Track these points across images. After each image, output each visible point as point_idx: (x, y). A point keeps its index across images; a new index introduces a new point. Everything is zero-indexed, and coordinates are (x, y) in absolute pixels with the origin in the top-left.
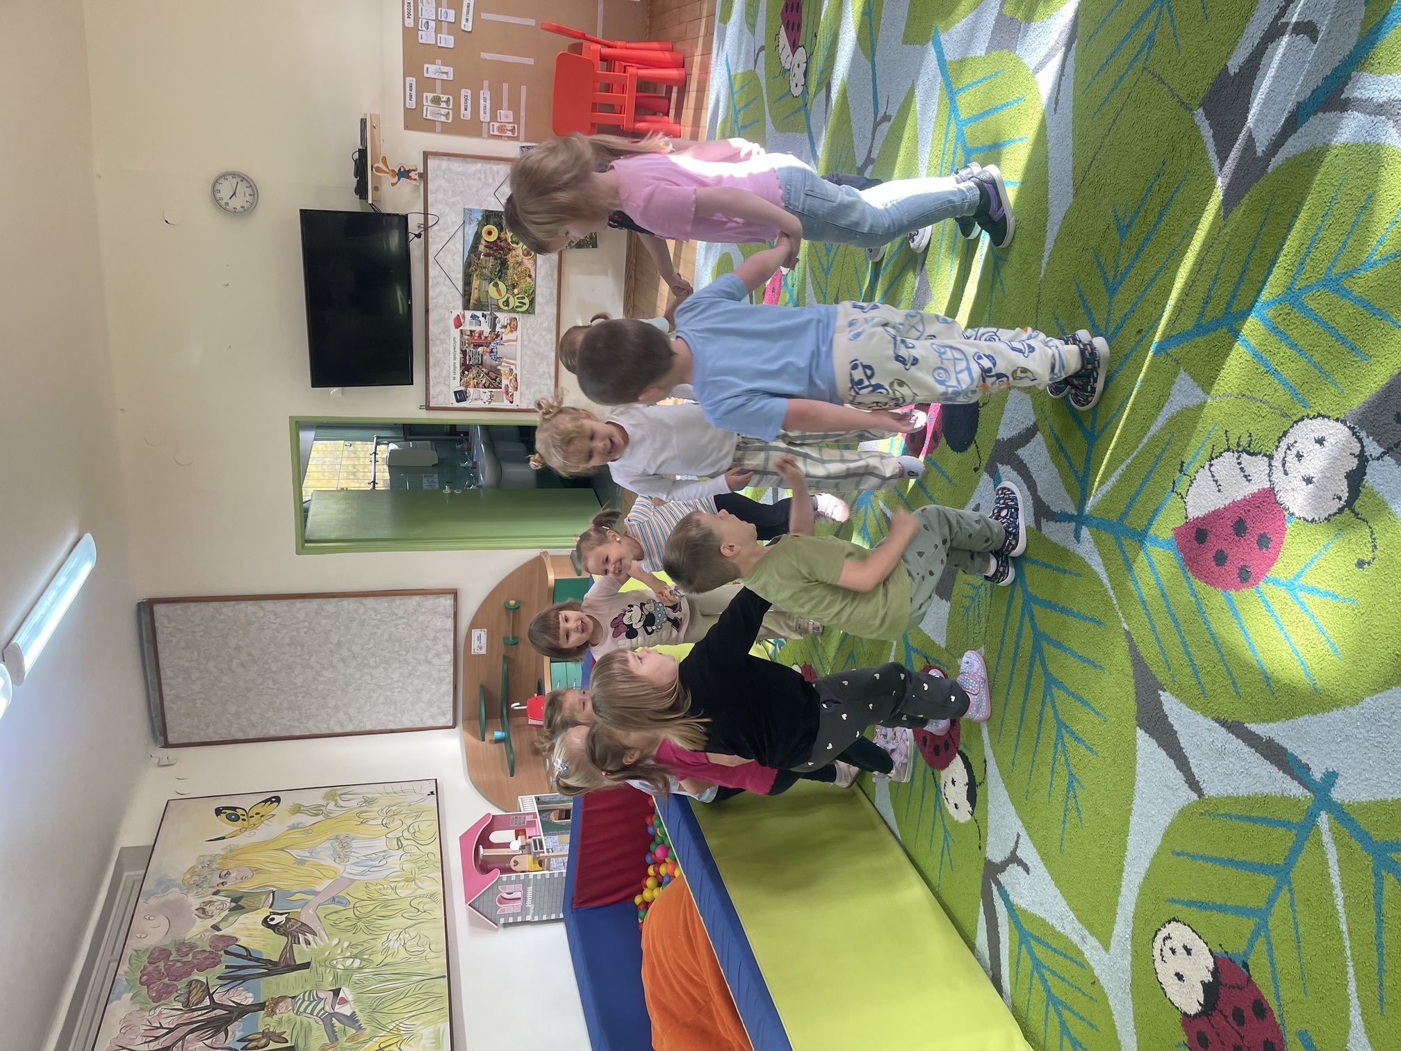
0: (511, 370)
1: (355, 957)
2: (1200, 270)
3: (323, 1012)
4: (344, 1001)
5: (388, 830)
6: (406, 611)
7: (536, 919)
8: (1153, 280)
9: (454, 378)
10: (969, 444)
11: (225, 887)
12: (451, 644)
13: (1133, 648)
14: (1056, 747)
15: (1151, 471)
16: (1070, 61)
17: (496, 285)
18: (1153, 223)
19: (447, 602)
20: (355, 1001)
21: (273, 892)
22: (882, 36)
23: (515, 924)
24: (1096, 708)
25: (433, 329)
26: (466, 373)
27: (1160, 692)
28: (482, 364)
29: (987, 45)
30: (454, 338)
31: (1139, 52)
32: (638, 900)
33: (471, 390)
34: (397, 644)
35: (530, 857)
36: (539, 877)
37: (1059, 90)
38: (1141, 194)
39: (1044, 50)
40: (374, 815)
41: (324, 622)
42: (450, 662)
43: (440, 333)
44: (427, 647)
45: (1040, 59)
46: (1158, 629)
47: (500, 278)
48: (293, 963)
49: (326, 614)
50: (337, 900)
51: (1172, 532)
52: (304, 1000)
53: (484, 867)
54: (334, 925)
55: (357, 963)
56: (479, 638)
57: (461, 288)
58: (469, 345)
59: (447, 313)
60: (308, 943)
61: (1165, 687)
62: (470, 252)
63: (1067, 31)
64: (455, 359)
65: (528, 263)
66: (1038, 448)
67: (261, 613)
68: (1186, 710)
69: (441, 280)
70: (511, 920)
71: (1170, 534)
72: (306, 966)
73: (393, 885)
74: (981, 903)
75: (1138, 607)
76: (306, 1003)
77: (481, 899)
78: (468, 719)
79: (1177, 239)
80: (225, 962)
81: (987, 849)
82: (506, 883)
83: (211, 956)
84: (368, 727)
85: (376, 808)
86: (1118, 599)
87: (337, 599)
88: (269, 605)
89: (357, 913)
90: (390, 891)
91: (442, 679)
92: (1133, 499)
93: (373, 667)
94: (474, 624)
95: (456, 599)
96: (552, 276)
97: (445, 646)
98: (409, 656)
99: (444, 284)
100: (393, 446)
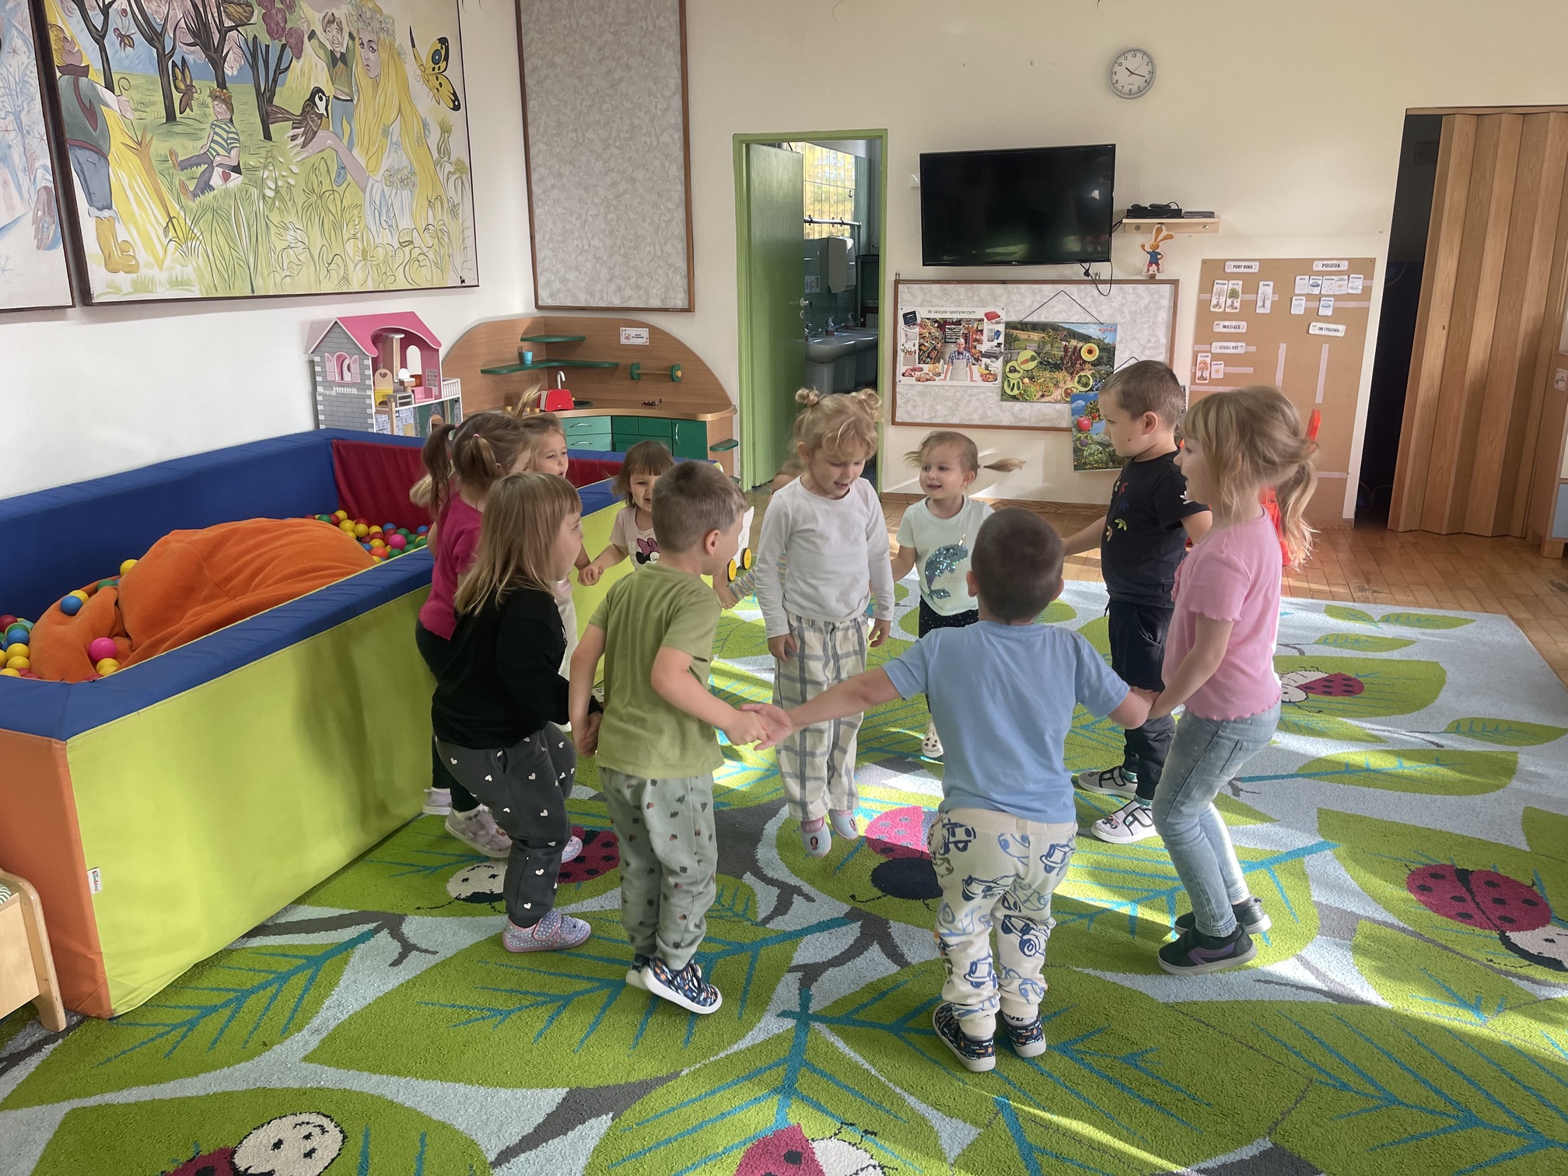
0: (939, 375)
1: (277, 191)
2: (1093, 1148)
3: (215, 154)
4: (226, 178)
5: (421, 231)
6: (669, 255)
7: (319, 398)
8: (1078, 1095)
9: (930, 312)
10: (882, 889)
11: (358, 47)
12: (632, 304)
13: (661, 1081)
14: (540, 994)
15: (863, 1098)
16: (1314, 997)
17: (1033, 359)
18: (1141, 1094)
19: (680, 301)
20: (227, 192)
21: (351, 100)
22: (1325, 785)
23: (313, 374)
24: (588, 1039)
25: (985, 288)
26: (936, 325)
27: (611, 1115)
28: (945, 342)
29: (1324, 903)
30: (974, 312)
31: (1329, 1074)
32: (341, 514)
33: (917, 330)
34: (633, 244)
35: (391, 392)
36: (368, 401)
37: (1281, 984)
38: (1173, 1080)
39: (1323, 967)
40: (439, 216)
41: (657, 163)
42: (611, 303)
43: (979, 296)
44: (629, 278)
45: (1313, 963)
46: (684, 1110)
47: (1041, 363)
48: (270, 121)
49: (667, 165)
50: (342, 172)
51: (795, 1124)
52: (228, 133)
53: (380, 339)
54: (314, 169)
55: (270, 193)
56: (638, 336)
57: (1029, 319)
58: (967, 329)
59: (1002, 305)
60: (294, 138)
61: (617, 1120)
62: (1069, 330)
63: (1345, 993)
64: (952, 312)
65: (1058, 394)
66: (882, 968)
67: (667, 94)
68: (592, 1144)
69: (1038, 297)
70: (318, 369)
71: (793, 1122)
72: (268, 136)
73: (359, 235)
74: (353, 911)
75: (708, 1086)
76: (225, 135)
77: (342, 335)
78: (546, 323)
79: (1126, 1121)
80: (274, 44)
81: (417, 917)
82: (362, 364)
83: (280, 30)
84: (537, 211)
85: (446, 218)
86: (716, 1063)
87: (683, 179)
88: (677, 103)
89: (327, 194)
90: (352, 232)
91: (592, 294)
92: (830, 1077)
93: (605, 217)
94: (654, 331)
95: (682, 310)
96: (1042, 420)
97: (630, 298)
98: (618, 258)
99: (1034, 301)
100: (850, 243)
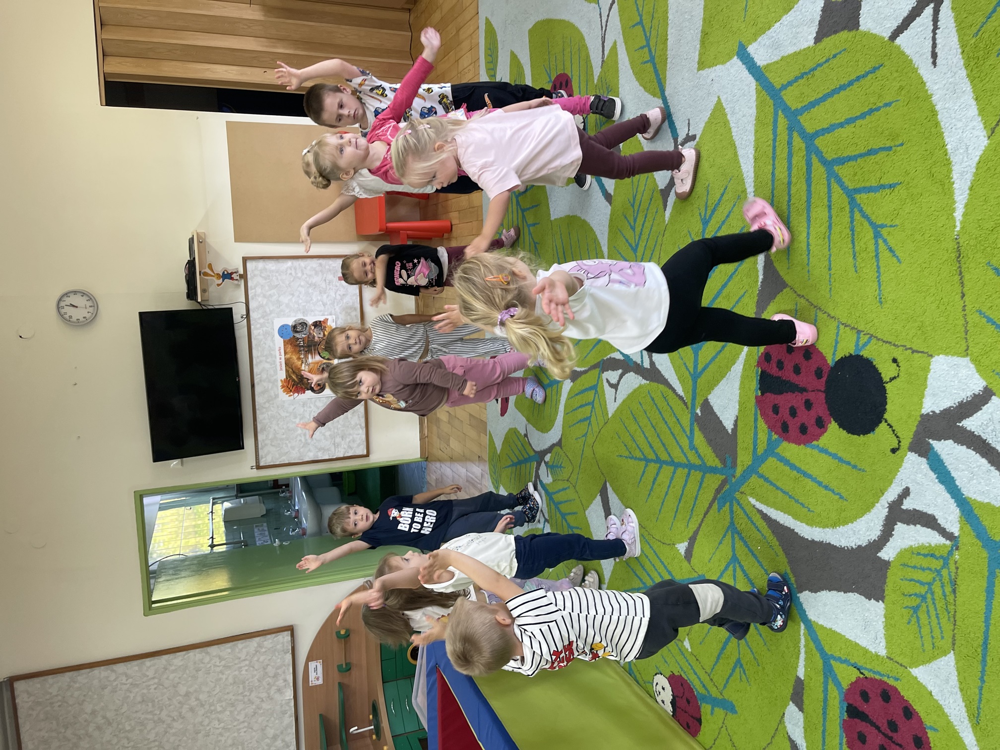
6: (248, 653)
12: (290, 678)
19: (286, 637)
25: (259, 400)
34: (241, 686)
41: (172, 676)
44: (269, 684)
49: (173, 668)
56: (316, 670)
67: (113, 677)
69: (264, 359)
87: (184, 653)
88: (120, 668)
91: (284, 713)
93: (220, 712)
94: (310, 658)
95: (292, 635)
97: (285, 681)
100: (227, 505)
